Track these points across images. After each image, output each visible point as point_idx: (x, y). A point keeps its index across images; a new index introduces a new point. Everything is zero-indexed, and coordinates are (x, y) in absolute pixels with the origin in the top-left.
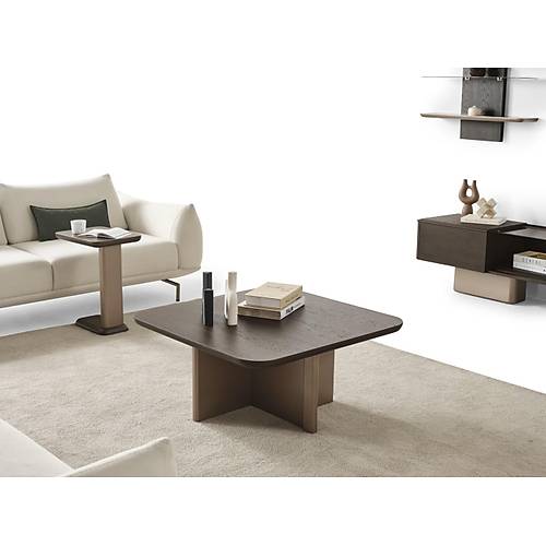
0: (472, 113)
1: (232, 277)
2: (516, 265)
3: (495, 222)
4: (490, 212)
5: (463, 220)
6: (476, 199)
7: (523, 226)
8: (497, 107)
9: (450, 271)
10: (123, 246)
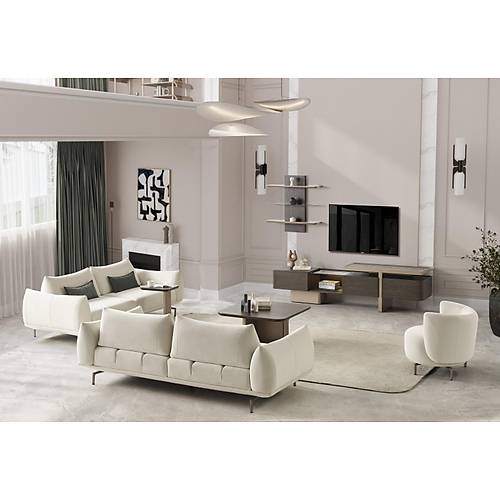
0: (292, 221)
2: (320, 287)
6: (296, 259)
8: (303, 218)
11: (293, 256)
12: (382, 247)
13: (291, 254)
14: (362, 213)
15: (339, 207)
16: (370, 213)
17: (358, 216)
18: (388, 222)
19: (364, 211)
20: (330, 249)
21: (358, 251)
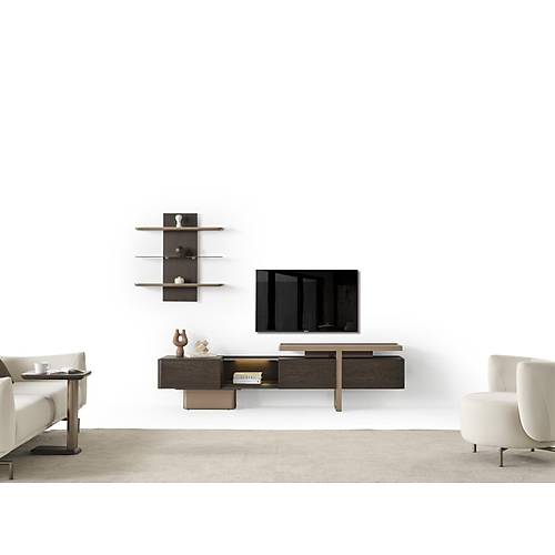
2: (236, 381)
6: (186, 343)
8: (191, 277)
11: (180, 339)
12: (335, 323)
13: (178, 334)
14: (304, 280)
15: (272, 273)
16: (316, 278)
17: (300, 284)
18: (343, 289)
19: (309, 277)
20: (258, 329)
21: (300, 329)
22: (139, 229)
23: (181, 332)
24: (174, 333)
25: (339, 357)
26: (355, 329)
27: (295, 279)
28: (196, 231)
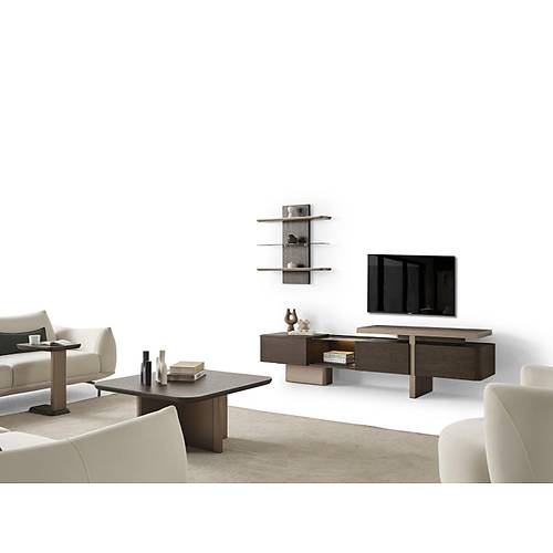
0: (289, 266)
1: (162, 353)
2: (325, 360)
3: (310, 333)
4: (306, 328)
5: (290, 333)
6: (296, 321)
7: (327, 336)
8: (305, 262)
9: (283, 367)
10: (68, 351)
11: (291, 317)
12: (435, 306)
13: (289, 313)
14: (409, 265)
15: (381, 257)
16: (419, 264)
17: (405, 268)
18: (441, 275)
19: (412, 262)
20: (370, 310)
21: (404, 311)
22: (260, 221)
23: (291, 311)
24: (285, 313)
25: (412, 342)
26: (452, 313)
27: (401, 264)
28: (309, 220)
